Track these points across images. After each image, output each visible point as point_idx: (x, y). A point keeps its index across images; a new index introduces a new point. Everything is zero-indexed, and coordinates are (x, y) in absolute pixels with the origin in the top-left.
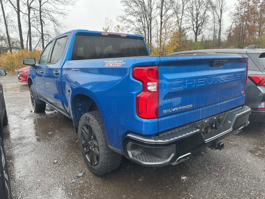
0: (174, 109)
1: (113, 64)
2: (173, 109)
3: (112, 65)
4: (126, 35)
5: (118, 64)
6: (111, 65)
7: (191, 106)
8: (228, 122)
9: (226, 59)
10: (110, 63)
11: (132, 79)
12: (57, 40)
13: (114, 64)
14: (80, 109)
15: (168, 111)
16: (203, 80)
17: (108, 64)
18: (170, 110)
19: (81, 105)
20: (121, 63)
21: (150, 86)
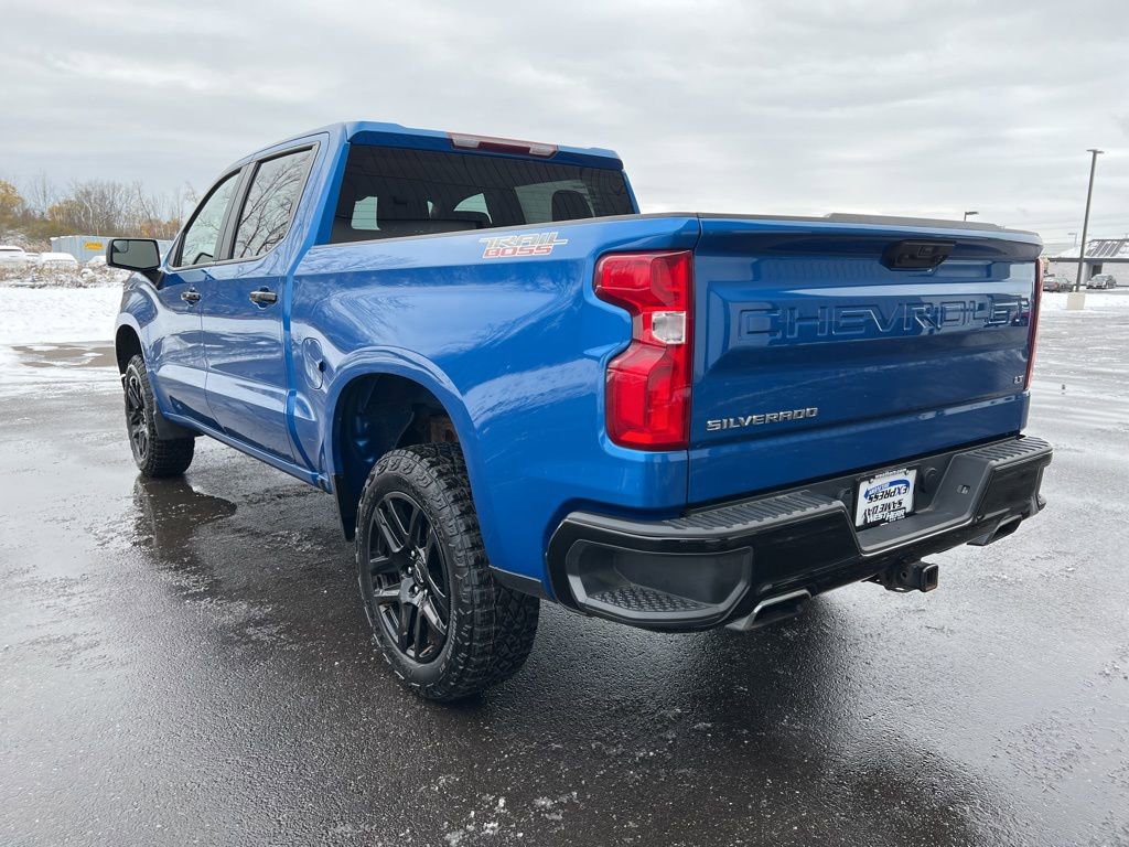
0: (750, 418)
1: (519, 247)
2: (745, 420)
3: (514, 252)
4: (552, 150)
5: (539, 248)
6: (510, 251)
7: (812, 412)
8: (958, 490)
9: (951, 242)
10: (507, 243)
11: (594, 300)
12: (263, 165)
13: (521, 249)
14: (361, 444)
15: (725, 427)
16: (861, 316)
17: (498, 250)
18: (732, 420)
19: (369, 426)
20: (551, 241)
21: (662, 322)
